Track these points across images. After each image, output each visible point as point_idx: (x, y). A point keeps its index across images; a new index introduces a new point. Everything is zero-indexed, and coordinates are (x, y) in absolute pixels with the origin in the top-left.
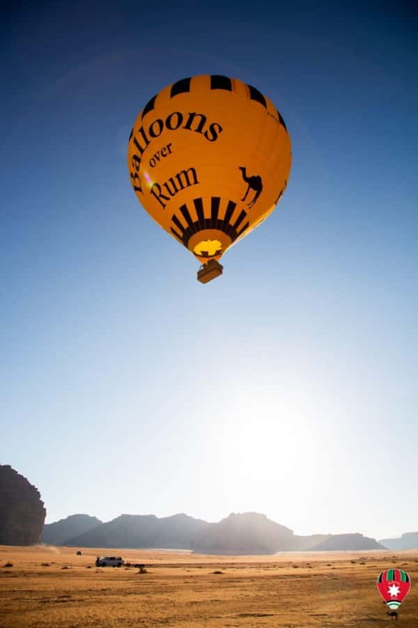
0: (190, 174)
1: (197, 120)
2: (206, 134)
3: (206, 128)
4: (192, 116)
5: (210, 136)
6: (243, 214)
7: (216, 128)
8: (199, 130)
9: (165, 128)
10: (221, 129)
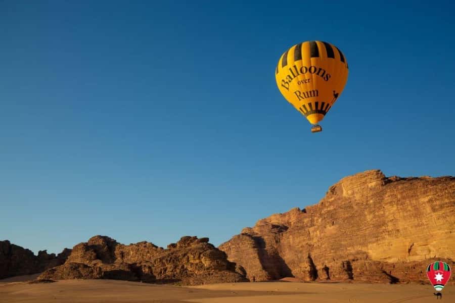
0: (316, 92)
1: (322, 72)
2: (324, 79)
3: (325, 76)
4: (320, 69)
5: (326, 79)
6: (328, 105)
7: (328, 76)
8: (322, 76)
9: (308, 72)
10: (330, 77)
